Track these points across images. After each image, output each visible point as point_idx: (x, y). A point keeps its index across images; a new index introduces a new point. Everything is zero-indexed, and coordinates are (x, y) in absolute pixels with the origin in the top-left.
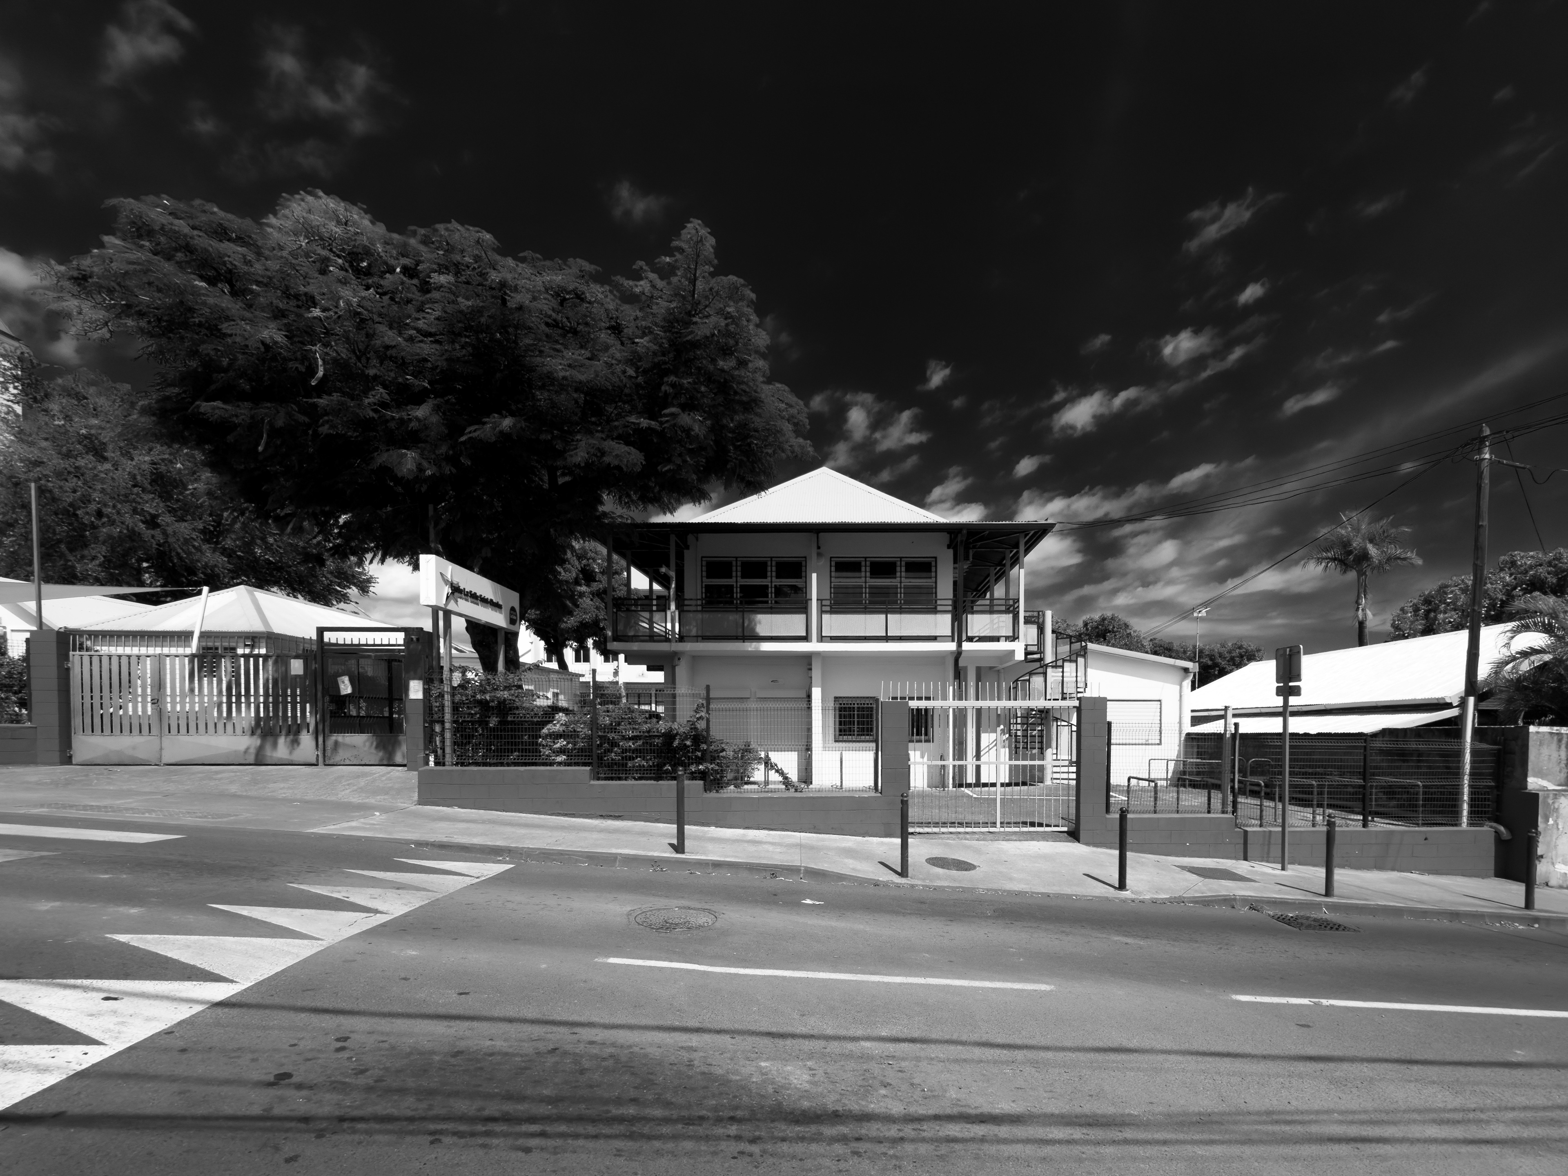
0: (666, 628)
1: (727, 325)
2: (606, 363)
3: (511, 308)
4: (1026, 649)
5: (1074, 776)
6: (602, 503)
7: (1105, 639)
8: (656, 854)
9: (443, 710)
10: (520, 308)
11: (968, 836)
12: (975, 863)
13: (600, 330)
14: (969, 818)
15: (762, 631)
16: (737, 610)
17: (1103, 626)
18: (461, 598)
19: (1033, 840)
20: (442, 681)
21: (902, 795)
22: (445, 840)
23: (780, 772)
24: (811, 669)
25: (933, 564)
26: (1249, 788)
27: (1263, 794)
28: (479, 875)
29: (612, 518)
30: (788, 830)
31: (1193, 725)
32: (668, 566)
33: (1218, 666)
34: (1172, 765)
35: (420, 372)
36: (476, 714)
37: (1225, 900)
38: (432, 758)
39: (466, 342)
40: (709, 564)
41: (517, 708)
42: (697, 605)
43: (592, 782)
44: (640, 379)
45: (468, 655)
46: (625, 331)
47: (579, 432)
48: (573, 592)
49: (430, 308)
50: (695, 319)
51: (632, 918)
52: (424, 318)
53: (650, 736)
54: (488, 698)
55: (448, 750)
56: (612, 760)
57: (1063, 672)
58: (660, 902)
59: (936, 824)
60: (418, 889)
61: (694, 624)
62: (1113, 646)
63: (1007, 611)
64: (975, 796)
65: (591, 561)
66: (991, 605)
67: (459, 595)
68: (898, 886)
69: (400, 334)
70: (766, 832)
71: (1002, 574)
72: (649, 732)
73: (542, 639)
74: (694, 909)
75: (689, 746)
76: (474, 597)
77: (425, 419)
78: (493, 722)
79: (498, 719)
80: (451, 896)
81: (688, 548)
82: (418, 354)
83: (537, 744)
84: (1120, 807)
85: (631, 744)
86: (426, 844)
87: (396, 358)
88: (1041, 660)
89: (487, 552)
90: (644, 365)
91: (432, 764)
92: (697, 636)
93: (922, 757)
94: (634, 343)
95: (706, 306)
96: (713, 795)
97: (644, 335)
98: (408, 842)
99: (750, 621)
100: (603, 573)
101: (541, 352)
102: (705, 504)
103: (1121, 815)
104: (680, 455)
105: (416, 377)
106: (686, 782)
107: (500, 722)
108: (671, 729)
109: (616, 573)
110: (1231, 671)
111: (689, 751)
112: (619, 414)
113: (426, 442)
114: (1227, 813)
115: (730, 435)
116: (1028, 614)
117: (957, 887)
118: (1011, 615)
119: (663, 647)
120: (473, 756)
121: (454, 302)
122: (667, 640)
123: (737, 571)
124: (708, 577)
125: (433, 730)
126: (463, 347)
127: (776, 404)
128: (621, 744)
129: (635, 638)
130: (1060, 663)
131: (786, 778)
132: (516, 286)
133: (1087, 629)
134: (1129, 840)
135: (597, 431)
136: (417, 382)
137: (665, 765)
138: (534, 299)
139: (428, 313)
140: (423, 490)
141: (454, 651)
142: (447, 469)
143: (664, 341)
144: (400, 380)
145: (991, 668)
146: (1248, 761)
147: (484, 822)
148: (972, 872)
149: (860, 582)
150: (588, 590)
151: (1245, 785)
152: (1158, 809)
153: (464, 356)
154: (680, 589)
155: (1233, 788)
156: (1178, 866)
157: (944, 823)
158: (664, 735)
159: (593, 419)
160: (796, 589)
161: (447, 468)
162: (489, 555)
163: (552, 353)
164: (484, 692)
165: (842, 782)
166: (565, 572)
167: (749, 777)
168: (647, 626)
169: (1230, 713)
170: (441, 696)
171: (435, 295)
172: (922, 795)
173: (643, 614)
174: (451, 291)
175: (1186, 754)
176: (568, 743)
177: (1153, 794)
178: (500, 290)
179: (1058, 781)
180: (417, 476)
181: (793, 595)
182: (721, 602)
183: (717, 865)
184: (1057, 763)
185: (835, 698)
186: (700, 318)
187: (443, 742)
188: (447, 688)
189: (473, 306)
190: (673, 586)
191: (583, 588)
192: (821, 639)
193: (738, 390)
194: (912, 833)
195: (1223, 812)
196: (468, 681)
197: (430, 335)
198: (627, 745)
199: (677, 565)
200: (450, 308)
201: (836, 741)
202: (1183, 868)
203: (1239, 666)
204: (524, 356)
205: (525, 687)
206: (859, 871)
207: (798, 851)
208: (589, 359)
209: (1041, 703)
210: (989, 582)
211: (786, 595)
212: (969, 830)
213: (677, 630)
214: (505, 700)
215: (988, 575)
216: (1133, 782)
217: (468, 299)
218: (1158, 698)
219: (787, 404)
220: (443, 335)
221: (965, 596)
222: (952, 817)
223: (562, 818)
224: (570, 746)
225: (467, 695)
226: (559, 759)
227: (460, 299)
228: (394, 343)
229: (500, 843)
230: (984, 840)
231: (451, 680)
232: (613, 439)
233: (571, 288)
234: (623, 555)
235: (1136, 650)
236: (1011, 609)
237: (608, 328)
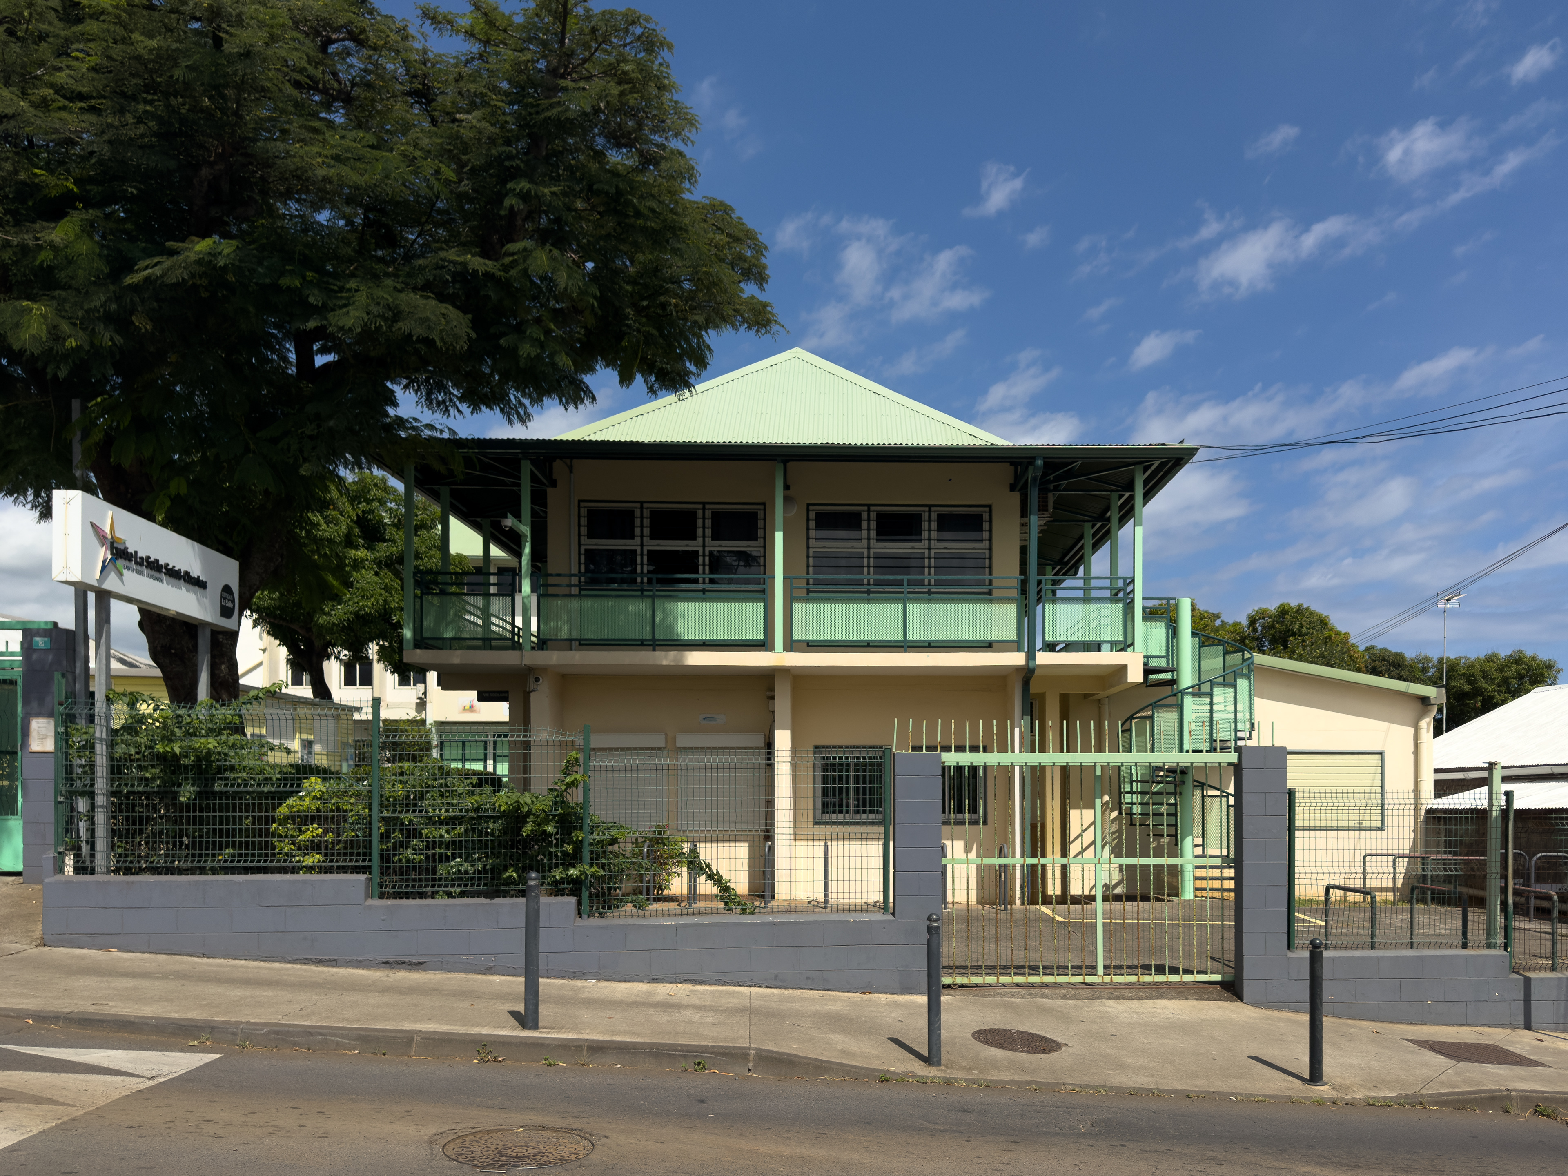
0: (513, 624)
1: (622, 94)
2: (404, 155)
3: (230, 54)
4: (1145, 664)
5: (1231, 884)
6: (395, 404)
7: (1286, 647)
8: (485, 1031)
9: (93, 773)
10: (247, 54)
11: (1047, 991)
12: (1060, 1040)
13: (394, 96)
14: (1049, 959)
15: (687, 631)
16: (642, 594)
17: (1282, 623)
18: (129, 568)
19: (1161, 996)
20: (91, 719)
21: (929, 919)
22: (93, 1009)
23: (715, 878)
24: (773, 698)
25: (986, 517)
26: (1533, 903)
27: (1556, 913)
28: (154, 1073)
29: (414, 428)
30: (727, 983)
31: (1438, 795)
32: (518, 516)
33: (1482, 694)
34: (1402, 864)
35: (61, 163)
36: (154, 779)
37: (1493, 1098)
38: (69, 861)
39: (146, 112)
40: (592, 514)
41: (232, 768)
42: (570, 585)
43: (370, 902)
44: (465, 186)
45: (144, 671)
46: (440, 99)
47: (353, 275)
48: (341, 559)
49: (82, 51)
50: (562, 83)
51: (437, 1149)
52: (68, 67)
53: (480, 817)
54: (177, 750)
55: (101, 845)
56: (408, 861)
57: (1211, 704)
58: (491, 1119)
59: (992, 970)
60: (37, 1100)
61: (565, 617)
62: (1300, 658)
63: (1114, 598)
64: (1060, 919)
65: (376, 504)
66: (1086, 589)
67: (127, 563)
68: (922, 1082)
69: (24, 94)
70: (689, 987)
71: (1103, 537)
72: (477, 810)
73: (284, 642)
74: (553, 1129)
75: (550, 835)
76: (154, 567)
77: (66, 247)
78: (187, 792)
79: (196, 788)
80: (99, 1113)
81: (554, 484)
82: (56, 131)
83: (268, 833)
84: (1311, 937)
85: (443, 832)
86: (56, 1018)
87: (17, 136)
88: (1173, 682)
89: (178, 486)
90: (475, 159)
91: (69, 870)
92: (570, 640)
93: (967, 851)
94: (454, 120)
95: (585, 60)
96: (595, 921)
97: (473, 107)
98: (20, 1015)
99: (666, 615)
100: (398, 526)
101: (284, 132)
102: (586, 407)
103: (1311, 953)
104: (538, 321)
105: (51, 172)
106: (544, 900)
107: (199, 794)
108: (518, 805)
109: (423, 526)
110: (1503, 702)
111: (550, 844)
112: (426, 244)
113: (66, 287)
114: (1495, 947)
115: (629, 288)
116: (1150, 604)
117: (1029, 1083)
118: (1120, 605)
119: (509, 658)
120: (147, 856)
121: (123, 40)
122: (516, 646)
123: (642, 525)
124: (590, 536)
125: (73, 809)
126: (139, 121)
127: (711, 235)
128: (425, 832)
129: (456, 643)
130: (1206, 688)
131: (725, 889)
132: (239, 15)
133: (1255, 630)
134: (1328, 994)
135: (387, 275)
136: (52, 180)
137: (505, 869)
138: (273, 38)
139: (77, 59)
140: (62, 373)
141: (115, 665)
142: (107, 337)
143: (508, 118)
144: (22, 176)
145: (1086, 696)
146: (1531, 858)
147: (165, 976)
148: (1054, 1056)
149: (860, 547)
150: (371, 556)
151: (1528, 899)
152: (1376, 941)
153: (142, 136)
154: (538, 557)
155: (1504, 904)
156: (1412, 1041)
157: (1006, 968)
158: (504, 815)
159: (380, 253)
160: (747, 559)
161: (107, 335)
162: (184, 490)
163: (306, 135)
164: (169, 739)
165: (826, 895)
166: (327, 523)
167: (661, 888)
168: (480, 622)
169: (1498, 775)
170: (90, 746)
171: (91, 27)
172: (966, 916)
173: (470, 599)
174: (119, 22)
175: (1427, 844)
176: (326, 832)
177: (1368, 915)
178: (210, 22)
179: (1204, 893)
180: (51, 349)
181: (741, 569)
182: (613, 581)
183: (597, 1048)
184: (1201, 862)
185: (816, 747)
186: (574, 81)
187: (92, 831)
188: (100, 732)
189: (160, 48)
190: (527, 550)
191: (361, 553)
192: (791, 645)
193: (642, 208)
194: (949, 986)
195: (1489, 946)
196: (141, 719)
197: (81, 97)
198: (436, 834)
199: (534, 514)
200: (117, 51)
201: (816, 823)
202: (1421, 1044)
203: (1516, 693)
204: (255, 140)
205: (249, 731)
206: (853, 1055)
207: (745, 1019)
208: (372, 147)
209: (1171, 758)
210: (1082, 548)
211: (730, 569)
212: (1048, 979)
213: (534, 628)
214: (209, 753)
215: (1081, 537)
216: (1336, 895)
217: (151, 36)
218: (1378, 749)
219: (729, 235)
220: (105, 97)
221: (1041, 572)
222: (1020, 957)
223: (313, 968)
224: (330, 837)
225: (137, 746)
226: (309, 861)
227: (136, 36)
228: (10, 111)
229: (195, 1015)
230: (1075, 997)
231: (107, 718)
232: (415, 289)
233: (340, 22)
234: (435, 495)
235: (1340, 666)
236: (1121, 595)
237: (409, 94)
